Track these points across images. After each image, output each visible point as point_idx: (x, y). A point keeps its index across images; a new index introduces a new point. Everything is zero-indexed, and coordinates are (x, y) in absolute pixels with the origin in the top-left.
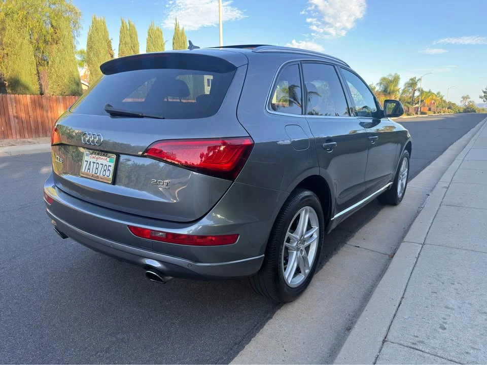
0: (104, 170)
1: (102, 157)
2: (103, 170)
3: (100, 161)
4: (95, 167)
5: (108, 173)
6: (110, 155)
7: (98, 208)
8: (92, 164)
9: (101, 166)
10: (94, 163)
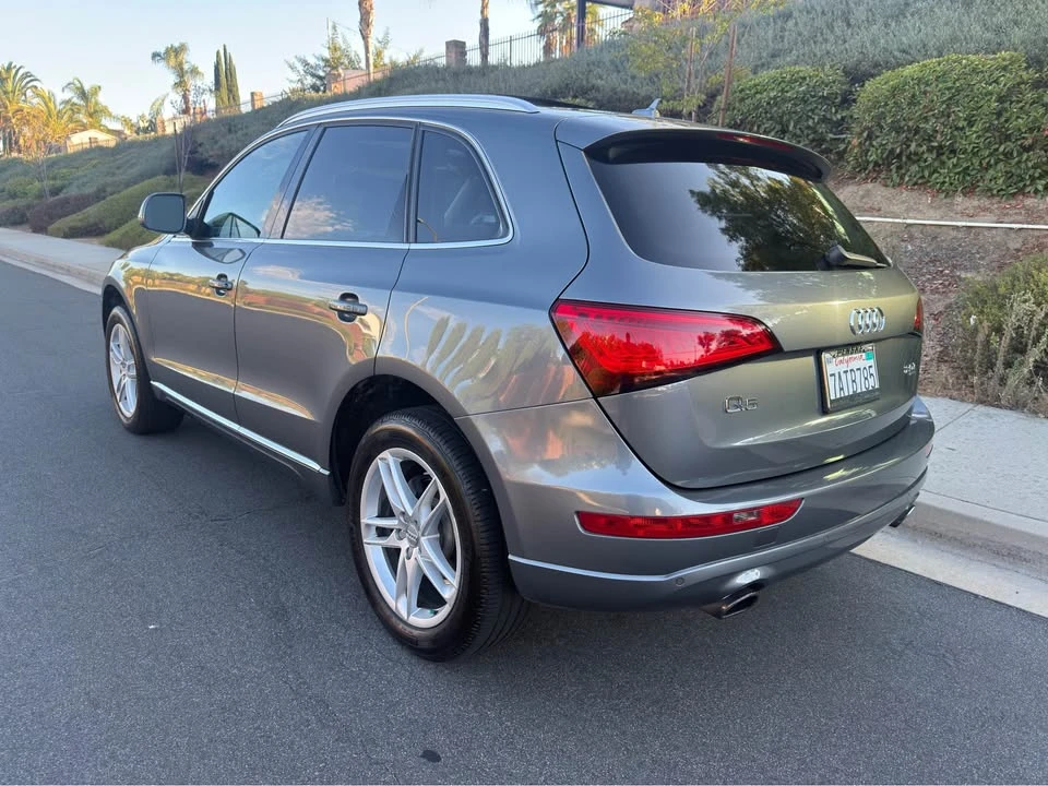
0: (866, 379)
1: (854, 356)
2: (863, 379)
3: (854, 365)
4: (849, 378)
5: (871, 380)
6: (864, 347)
7: (869, 453)
8: (843, 376)
9: (858, 373)
10: (846, 372)
